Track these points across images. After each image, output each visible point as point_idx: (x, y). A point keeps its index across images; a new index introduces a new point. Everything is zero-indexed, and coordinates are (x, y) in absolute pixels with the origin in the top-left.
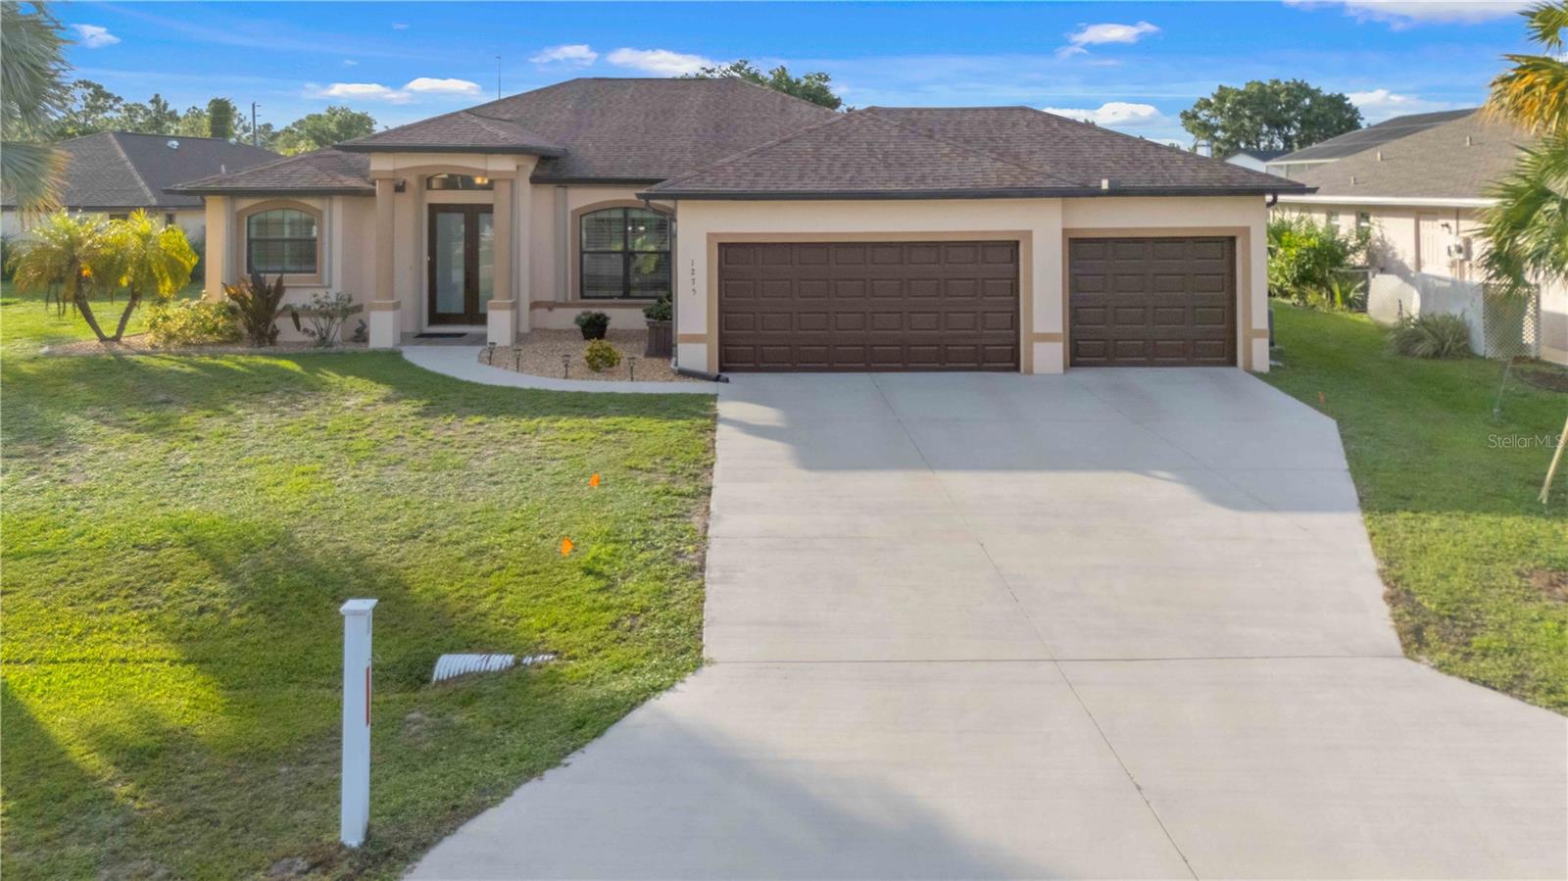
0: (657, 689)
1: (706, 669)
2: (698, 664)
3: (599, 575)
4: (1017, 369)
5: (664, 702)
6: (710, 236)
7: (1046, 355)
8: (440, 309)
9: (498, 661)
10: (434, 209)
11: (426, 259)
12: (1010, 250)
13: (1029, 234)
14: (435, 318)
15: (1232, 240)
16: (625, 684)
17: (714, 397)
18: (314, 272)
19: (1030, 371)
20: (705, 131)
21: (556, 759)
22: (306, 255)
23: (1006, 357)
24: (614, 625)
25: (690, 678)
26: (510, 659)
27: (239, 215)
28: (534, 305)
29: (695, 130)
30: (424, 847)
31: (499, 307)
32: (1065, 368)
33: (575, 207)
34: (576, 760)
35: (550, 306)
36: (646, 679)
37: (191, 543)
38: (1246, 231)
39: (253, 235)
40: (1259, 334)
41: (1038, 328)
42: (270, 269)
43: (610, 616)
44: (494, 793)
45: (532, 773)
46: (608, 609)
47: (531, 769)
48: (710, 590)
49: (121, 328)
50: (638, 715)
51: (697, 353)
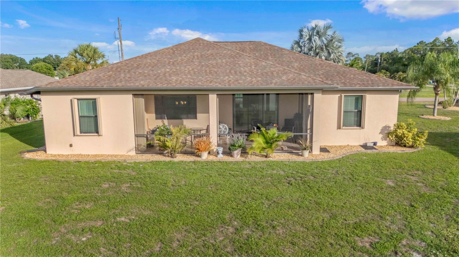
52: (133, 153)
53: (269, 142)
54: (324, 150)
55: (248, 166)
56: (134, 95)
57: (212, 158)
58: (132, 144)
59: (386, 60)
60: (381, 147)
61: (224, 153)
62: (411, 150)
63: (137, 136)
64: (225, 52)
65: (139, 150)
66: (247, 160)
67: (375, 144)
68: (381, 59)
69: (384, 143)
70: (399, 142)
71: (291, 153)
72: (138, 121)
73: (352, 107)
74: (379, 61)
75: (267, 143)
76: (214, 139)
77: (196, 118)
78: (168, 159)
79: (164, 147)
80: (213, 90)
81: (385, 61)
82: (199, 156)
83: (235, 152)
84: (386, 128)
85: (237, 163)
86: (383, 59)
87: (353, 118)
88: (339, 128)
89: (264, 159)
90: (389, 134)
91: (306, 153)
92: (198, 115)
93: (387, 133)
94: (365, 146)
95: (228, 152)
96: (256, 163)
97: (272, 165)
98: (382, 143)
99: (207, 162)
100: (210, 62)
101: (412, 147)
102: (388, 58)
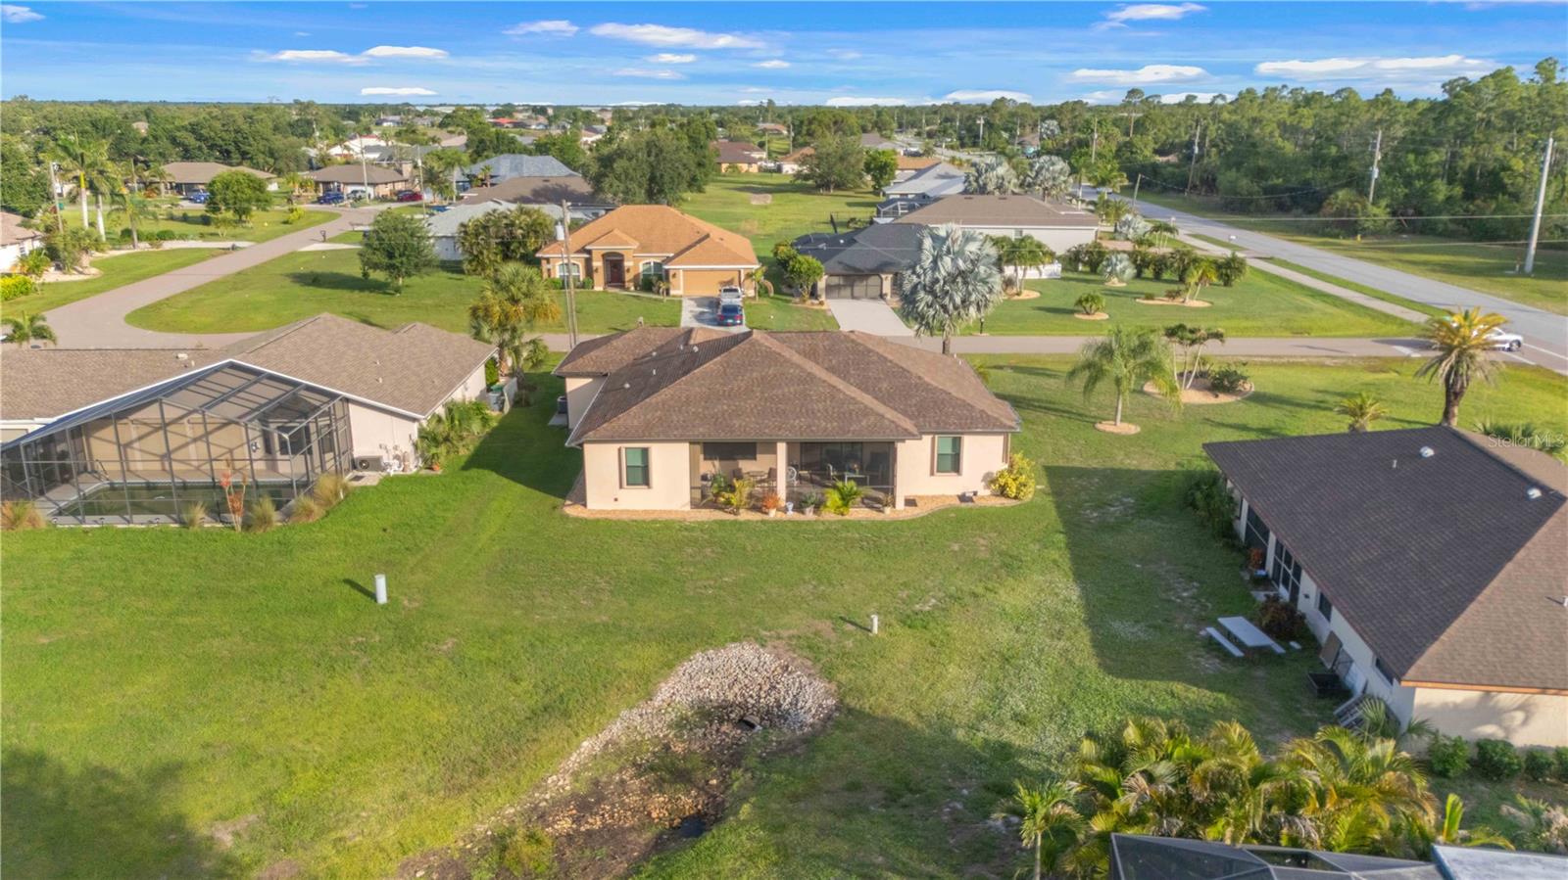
52: (688, 508)
53: (846, 499)
54: (910, 502)
55: (821, 527)
56: (691, 443)
57: (780, 515)
58: (687, 499)
59: (1216, 146)
60: (983, 497)
61: (794, 509)
62: (1014, 502)
63: (692, 488)
64: (792, 371)
65: (695, 505)
66: (821, 518)
67: (975, 494)
68: (1201, 146)
69: (988, 492)
70: (1002, 492)
71: (872, 507)
72: (694, 466)
73: (949, 450)
74: (1196, 150)
75: (843, 499)
76: (782, 492)
77: (755, 459)
78: (731, 517)
79: (728, 503)
80: (781, 440)
81: (1214, 149)
82: (766, 513)
83: (808, 510)
84: (988, 475)
85: (809, 522)
86: (1211, 141)
87: (949, 462)
88: (932, 474)
89: (840, 517)
90: (993, 481)
91: (888, 510)
92: (758, 456)
93: (990, 480)
94: (963, 498)
95: (800, 507)
96: (831, 523)
97: (847, 526)
98: (984, 492)
99: (777, 522)
100: (774, 392)
101: (1016, 498)
102: (1222, 140)
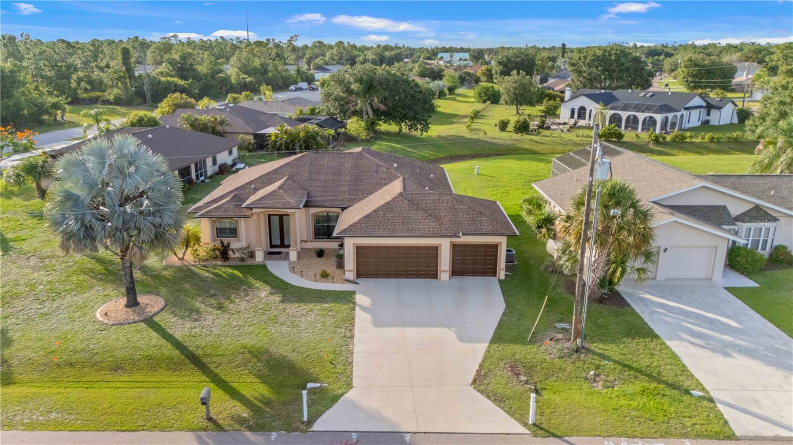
0: (345, 393)
1: (353, 389)
2: (352, 387)
3: (333, 364)
4: (437, 278)
5: (346, 395)
6: (354, 244)
7: (444, 276)
8: (273, 244)
9: (318, 385)
10: (269, 216)
11: (268, 229)
12: (436, 249)
13: (441, 245)
14: (272, 246)
15: (497, 245)
16: (340, 391)
17: (354, 293)
18: (237, 237)
19: (440, 280)
20: (352, 182)
21: (331, 406)
22: (234, 232)
23: (434, 275)
24: (337, 377)
25: (351, 390)
26: (320, 384)
27: (213, 221)
28: (302, 241)
29: (348, 181)
30: (315, 421)
31: (292, 250)
32: (450, 277)
33: (313, 212)
34: (334, 406)
35: (306, 242)
36: (344, 390)
37: (250, 352)
38: (501, 243)
39: (218, 227)
40: (502, 269)
41: (442, 269)
42: (224, 236)
43: (336, 375)
44: (323, 412)
45: (328, 409)
46: (335, 373)
47: (328, 407)
48: (354, 368)
49: (184, 256)
50: (342, 398)
51: (350, 275)
